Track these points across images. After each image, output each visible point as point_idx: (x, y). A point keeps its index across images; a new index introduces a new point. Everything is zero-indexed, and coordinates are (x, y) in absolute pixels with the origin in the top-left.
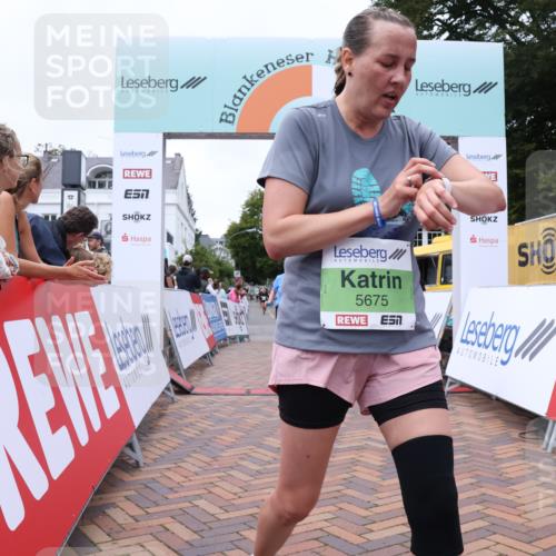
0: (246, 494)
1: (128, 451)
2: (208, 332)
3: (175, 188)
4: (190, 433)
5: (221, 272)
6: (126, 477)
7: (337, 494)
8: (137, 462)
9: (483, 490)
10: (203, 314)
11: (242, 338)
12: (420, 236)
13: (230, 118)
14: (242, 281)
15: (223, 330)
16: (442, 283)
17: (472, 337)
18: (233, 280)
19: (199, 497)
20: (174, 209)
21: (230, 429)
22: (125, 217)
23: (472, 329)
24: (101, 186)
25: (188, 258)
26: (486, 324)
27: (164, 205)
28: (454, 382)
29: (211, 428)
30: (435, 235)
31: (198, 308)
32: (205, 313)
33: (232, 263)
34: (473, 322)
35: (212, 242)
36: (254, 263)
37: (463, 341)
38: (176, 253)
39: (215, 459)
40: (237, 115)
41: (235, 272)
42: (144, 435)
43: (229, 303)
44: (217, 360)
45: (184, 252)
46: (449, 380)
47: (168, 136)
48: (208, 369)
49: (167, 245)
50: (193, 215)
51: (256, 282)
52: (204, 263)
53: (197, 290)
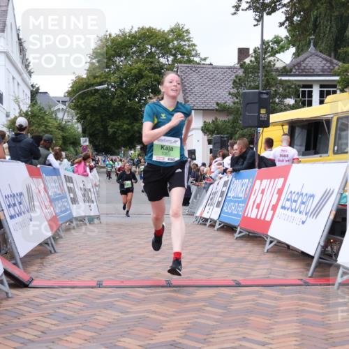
2: (50, 212)
5: (65, 139)
11: (91, 219)
12: (310, 93)
14: (90, 151)
15: (70, 209)
16: (334, 153)
18: (80, 149)
21: (78, 328)
25: (22, 121)
29: (54, 328)
30: (328, 93)
31: (36, 185)
32: (46, 189)
33: (78, 127)
35: (52, 101)
36: (105, 127)
38: (8, 115)
41: (82, 140)
44: (61, 246)
46: (341, 270)
48: (51, 257)
50: (27, 66)
52: (42, 128)
53: (34, 161)
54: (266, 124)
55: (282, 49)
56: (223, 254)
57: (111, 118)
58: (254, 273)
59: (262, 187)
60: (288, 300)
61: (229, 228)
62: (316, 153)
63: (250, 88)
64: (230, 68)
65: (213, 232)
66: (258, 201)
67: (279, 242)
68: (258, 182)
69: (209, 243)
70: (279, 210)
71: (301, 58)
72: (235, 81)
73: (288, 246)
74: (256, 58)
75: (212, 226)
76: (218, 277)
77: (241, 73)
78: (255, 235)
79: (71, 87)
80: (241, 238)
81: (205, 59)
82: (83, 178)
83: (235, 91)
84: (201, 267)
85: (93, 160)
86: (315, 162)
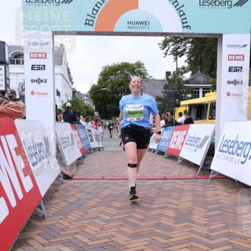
0: (102, 231)
1: (39, 210)
2: (81, 146)
3: (61, 64)
4: (72, 200)
5: (87, 112)
6: (38, 223)
7: (151, 232)
8: (44, 215)
9: (229, 230)
10: (77, 136)
11: (99, 149)
12: (198, 92)
13: (91, 23)
14: (99, 118)
15: (90, 144)
16: (209, 119)
17: (225, 149)
18: (94, 117)
19: (77, 233)
20: (60, 76)
21: (93, 197)
22: (32, 81)
23: (225, 144)
24: (18, 63)
25: (69, 104)
26: (233, 141)
27: (54, 74)
28: (215, 172)
29: (83, 197)
30: (206, 92)
31: (75, 133)
32: (79, 135)
33: (94, 107)
34: (227, 140)
35: (82, 96)
36: (105, 107)
37: (220, 151)
38: (62, 102)
39: (85, 213)
40: (95, 20)
41: (95, 113)
42: (47, 201)
43: (92, 130)
44: (86, 161)
45: (66, 102)
46: (212, 172)
47: (55, 33)
48: (82, 165)
49: (57, 97)
50: (71, 80)
51: (107, 118)
52: (78, 107)
53: (74, 122)
54: (179, 106)
55: (186, 72)
56: (159, 165)
57: (108, 103)
58: (173, 173)
59: (177, 134)
60: (188, 185)
61: (161, 153)
62: (201, 119)
63: (172, 89)
64: (162, 80)
65: (154, 155)
66: (175, 141)
67: (184, 159)
68: (175, 132)
69: (153, 160)
70: (184, 145)
71: (195, 76)
72: (164, 87)
73: (188, 161)
74: (174, 76)
75: (154, 152)
76: (156, 175)
77: (167, 83)
78: (173, 156)
79: (91, 89)
80: (167, 157)
81: (151, 77)
82: (96, 130)
83: (164, 91)
84: (149, 171)
85: (100, 122)
86: (200, 123)
